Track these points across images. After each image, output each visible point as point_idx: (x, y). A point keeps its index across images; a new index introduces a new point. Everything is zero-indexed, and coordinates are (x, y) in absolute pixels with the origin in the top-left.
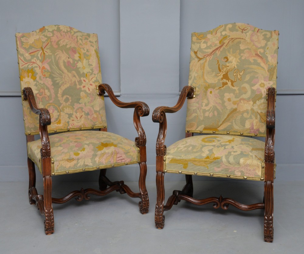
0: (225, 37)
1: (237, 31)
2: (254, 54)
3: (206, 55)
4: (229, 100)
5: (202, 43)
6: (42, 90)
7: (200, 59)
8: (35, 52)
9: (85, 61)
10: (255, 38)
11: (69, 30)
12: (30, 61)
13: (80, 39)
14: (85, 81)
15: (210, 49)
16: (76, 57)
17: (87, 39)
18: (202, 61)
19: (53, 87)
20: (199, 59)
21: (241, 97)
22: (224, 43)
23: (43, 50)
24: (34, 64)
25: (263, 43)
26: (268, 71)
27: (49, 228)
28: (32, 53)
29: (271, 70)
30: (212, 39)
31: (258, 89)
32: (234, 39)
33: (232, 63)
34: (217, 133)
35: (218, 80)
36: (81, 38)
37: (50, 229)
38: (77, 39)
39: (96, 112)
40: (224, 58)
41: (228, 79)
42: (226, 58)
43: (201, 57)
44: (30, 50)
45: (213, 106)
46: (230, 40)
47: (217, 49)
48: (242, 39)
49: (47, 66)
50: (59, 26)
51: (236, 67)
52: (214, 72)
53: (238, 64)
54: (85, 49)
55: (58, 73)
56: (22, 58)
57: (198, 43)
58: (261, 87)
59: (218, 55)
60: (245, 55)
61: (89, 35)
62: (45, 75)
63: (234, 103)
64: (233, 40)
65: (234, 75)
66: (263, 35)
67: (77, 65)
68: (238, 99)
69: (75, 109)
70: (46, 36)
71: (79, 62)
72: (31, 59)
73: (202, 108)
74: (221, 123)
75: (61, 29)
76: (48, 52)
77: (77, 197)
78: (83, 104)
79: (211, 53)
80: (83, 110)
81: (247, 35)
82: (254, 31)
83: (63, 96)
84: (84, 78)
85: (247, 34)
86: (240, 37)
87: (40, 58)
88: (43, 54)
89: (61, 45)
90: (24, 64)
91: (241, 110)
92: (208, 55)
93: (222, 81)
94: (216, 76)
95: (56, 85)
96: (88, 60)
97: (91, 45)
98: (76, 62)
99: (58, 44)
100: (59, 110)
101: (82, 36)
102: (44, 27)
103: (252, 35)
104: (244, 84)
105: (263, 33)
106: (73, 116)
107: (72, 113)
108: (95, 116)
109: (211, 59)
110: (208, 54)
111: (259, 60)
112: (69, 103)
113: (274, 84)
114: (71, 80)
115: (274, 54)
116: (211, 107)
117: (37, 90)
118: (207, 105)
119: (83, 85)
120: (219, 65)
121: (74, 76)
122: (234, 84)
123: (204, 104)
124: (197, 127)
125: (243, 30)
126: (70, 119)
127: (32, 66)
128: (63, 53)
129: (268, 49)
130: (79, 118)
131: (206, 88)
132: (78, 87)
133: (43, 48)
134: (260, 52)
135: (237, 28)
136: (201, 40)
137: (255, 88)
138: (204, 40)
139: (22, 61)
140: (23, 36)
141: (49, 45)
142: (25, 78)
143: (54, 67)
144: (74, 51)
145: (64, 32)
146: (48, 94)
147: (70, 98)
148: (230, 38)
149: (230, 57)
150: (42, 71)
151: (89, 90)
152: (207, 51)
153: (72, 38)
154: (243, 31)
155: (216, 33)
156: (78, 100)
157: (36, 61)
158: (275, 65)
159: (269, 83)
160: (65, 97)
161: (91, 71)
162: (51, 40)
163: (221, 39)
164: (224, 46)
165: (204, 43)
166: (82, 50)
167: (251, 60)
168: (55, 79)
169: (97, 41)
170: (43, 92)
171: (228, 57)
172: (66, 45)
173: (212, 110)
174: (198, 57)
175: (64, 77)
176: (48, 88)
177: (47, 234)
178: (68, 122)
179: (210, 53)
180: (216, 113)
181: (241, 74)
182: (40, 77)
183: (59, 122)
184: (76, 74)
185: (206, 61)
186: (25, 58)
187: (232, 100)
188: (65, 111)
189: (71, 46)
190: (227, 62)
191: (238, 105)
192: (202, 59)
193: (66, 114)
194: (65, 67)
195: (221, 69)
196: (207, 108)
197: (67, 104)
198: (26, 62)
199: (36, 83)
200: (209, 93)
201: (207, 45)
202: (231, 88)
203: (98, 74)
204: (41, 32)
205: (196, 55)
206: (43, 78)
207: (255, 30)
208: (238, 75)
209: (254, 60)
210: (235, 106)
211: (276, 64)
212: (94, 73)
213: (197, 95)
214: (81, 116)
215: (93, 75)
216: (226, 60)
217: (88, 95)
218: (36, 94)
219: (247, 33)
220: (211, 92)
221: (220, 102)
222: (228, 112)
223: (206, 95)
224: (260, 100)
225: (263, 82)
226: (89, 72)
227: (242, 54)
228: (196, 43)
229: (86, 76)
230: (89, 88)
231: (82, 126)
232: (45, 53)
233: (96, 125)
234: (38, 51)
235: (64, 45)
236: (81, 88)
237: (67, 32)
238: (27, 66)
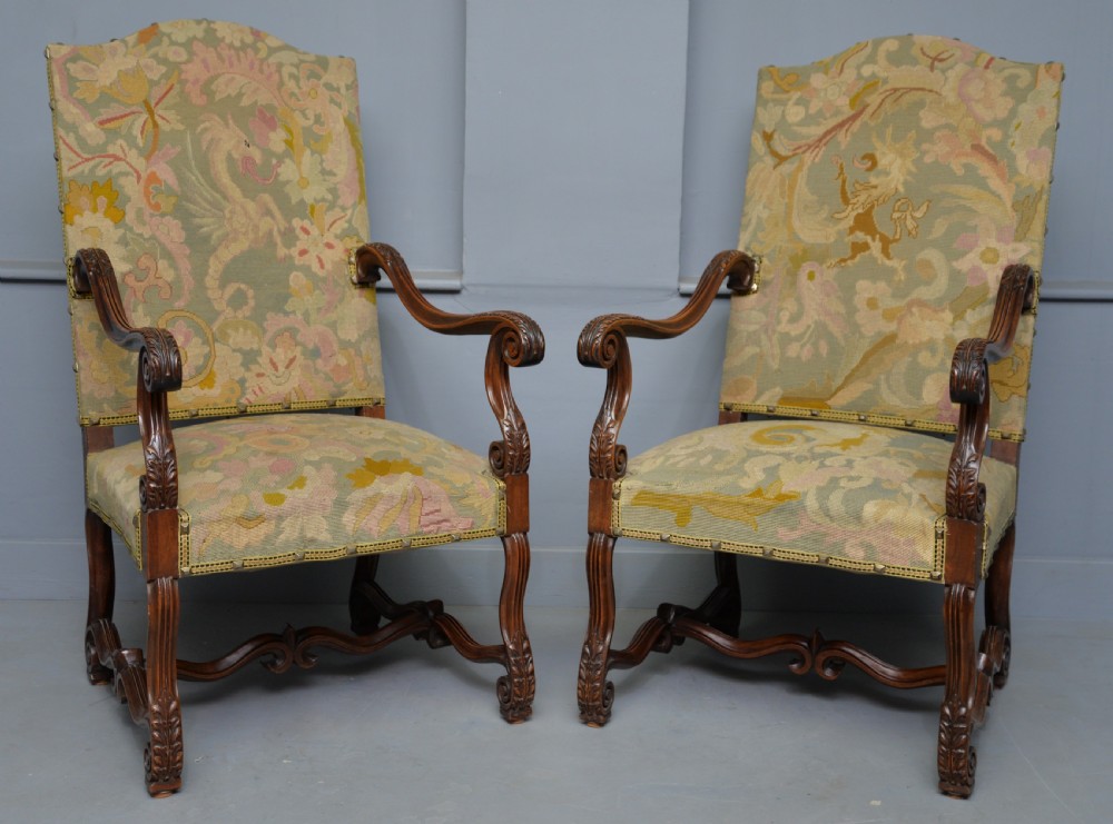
0: (872, 84)
1: (915, 62)
2: (968, 148)
3: (800, 147)
4: (872, 303)
5: (791, 103)
6: (144, 262)
7: (781, 159)
8: (122, 117)
9: (307, 157)
10: (974, 89)
11: (249, 39)
12: (100, 152)
14: (306, 231)
15: (819, 124)
16: (277, 140)
17: (319, 77)
18: (786, 168)
19: (188, 252)
20: (777, 160)
21: (914, 295)
22: (868, 105)
23: (151, 113)
24: (116, 163)
25: (1002, 106)
26: (1013, 206)
27: (164, 773)
28: (109, 120)
29: (1024, 204)
30: (826, 90)
31: (975, 269)
32: (902, 91)
33: (892, 176)
34: (823, 415)
35: (839, 233)
36: (294, 70)
37: (165, 775)
38: (281, 77)
39: (345, 345)
40: (864, 157)
41: (871, 231)
42: (871, 159)
43: (783, 152)
44: (102, 110)
45: (816, 322)
46: (887, 97)
47: (841, 125)
48: (931, 91)
49: (166, 174)
50: (212, 25)
51: (901, 189)
52: (826, 207)
53: (909, 178)
54: (312, 118)
55: (206, 200)
56: (71, 139)
57: (777, 102)
58: (986, 262)
59: (843, 147)
60: (937, 150)
61: (323, 63)
62: (157, 207)
63: (889, 315)
64: (898, 94)
65: (892, 219)
66: (1006, 80)
67: (279, 170)
68: (903, 303)
69: (269, 335)
70: (164, 61)
71: (287, 161)
72: (106, 144)
73: (780, 328)
74: (839, 381)
75: (219, 34)
76: (170, 120)
77: (269, 658)
78: (299, 316)
79: (820, 140)
80: (299, 337)
81: (946, 79)
82: (973, 64)
83: (222, 286)
84: (302, 219)
85: (950, 73)
86: (921, 86)
87: (140, 142)
88: (150, 126)
89: (218, 97)
90: (80, 160)
91: (911, 342)
92: (810, 147)
93: (851, 238)
94: (832, 219)
95: (199, 244)
96: (320, 155)
97: (332, 98)
98: (274, 161)
99: (207, 90)
100: (210, 338)
101: (297, 66)
102: (155, 25)
103: (964, 80)
104: (926, 251)
105: (1007, 73)
106: (260, 360)
107: (255, 346)
108: (343, 362)
109: (817, 160)
110: (810, 141)
111: (984, 168)
112: (246, 311)
113: (1031, 253)
114: (256, 227)
115: (1040, 147)
116: (809, 327)
117: (124, 259)
118: (794, 319)
119: (300, 246)
120: (844, 182)
121: (268, 213)
122: (892, 248)
123: (785, 316)
124: (760, 394)
125: (935, 59)
126: (248, 369)
127: (111, 171)
128: (227, 125)
129: (1017, 128)
130: (281, 369)
131: (797, 261)
132: (282, 252)
133: (153, 105)
134: (989, 138)
135: (915, 51)
136: (788, 92)
137: (964, 265)
138: (799, 94)
139: (71, 148)
140: (74, 58)
141: (173, 93)
142: (82, 215)
143: (193, 178)
144: (268, 118)
145: (231, 46)
146: (169, 275)
147: (251, 293)
148: (888, 87)
149: (884, 153)
150: (146, 188)
151: (322, 266)
152: (804, 130)
154: (936, 63)
155: (841, 71)
156: (279, 302)
157: (123, 151)
158: (1042, 188)
159: (1015, 251)
160: (231, 289)
161: (329, 197)
162: (183, 77)
163: (856, 90)
164: (865, 117)
165: (797, 103)
166: (297, 116)
167: (957, 166)
168: (197, 221)
169: (353, 87)
170: (148, 269)
171: (878, 155)
172: (240, 95)
173: (811, 336)
174: (774, 154)
175: (228, 215)
176: (168, 255)
177: (154, 794)
178: (242, 382)
179: (816, 138)
180: (824, 349)
181: (918, 215)
182: (140, 213)
183: (209, 381)
184: (273, 207)
185: (799, 168)
186: (81, 140)
187: (880, 305)
188: (231, 341)
189: (256, 102)
190: (872, 173)
191: (900, 323)
192: (789, 160)
193: (234, 351)
194: (234, 177)
195: (849, 195)
196: (794, 330)
197: (240, 314)
198: (86, 156)
199: (125, 234)
200: (803, 277)
201: (807, 112)
202: (880, 262)
203: (354, 206)
204: (143, 46)
205: (769, 146)
206: (152, 216)
207: (976, 60)
208: (909, 217)
209: (966, 166)
210: (892, 327)
211: (1046, 185)
212: (340, 202)
213: (764, 284)
214: (292, 361)
215: (337, 212)
216: (870, 163)
217: (316, 282)
218: (124, 275)
219: (950, 71)
220: (811, 276)
221: (842, 309)
222: (865, 346)
223: (794, 283)
224: (977, 309)
225: (993, 244)
226: (323, 200)
227: (925, 146)
228: (771, 104)
229: (312, 213)
230: (322, 257)
231: (294, 399)
232: (160, 121)
233: (345, 393)
234: (134, 113)
235: (229, 96)
236: (291, 257)
237: (244, 47)
238: (92, 171)
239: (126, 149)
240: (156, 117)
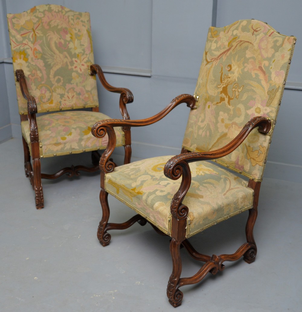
6: (34, 72)
8: (25, 34)
9: (76, 41)
11: (60, 9)
12: (21, 43)
13: (72, 19)
14: (76, 61)
16: (68, 37)
17: (79, 19)
19: (45, 68)
23: (34, 32)
24: (25, 46)
27: (39, 204)
28: (23, 34)
36: (72, 17)
38: (69, 20)
39: (87, 92)
44: (22, 32)
49: (38, 48)
50: (50, 6)
54: (77, 29)
55: (49, 54)
56: (14, 40)
61: (80, 14)
62: (36, 57)
67: (69, 45)
69: (67, 90)
70: (37, 17)
71: (71, 43)
72: (23, 41)
75: (52, 9)
76: (39, 33)
77: (67, 173)
78: (75, 84)
80: (75, 90)
83: (54, 77)
84: (75, 58)
87: (32, 40)
88: (34, 35)
89: (52, 26)
90: (16, 45)
95: (48, 66)
96: (80, 40)
97: (83, 24)
98: (67, 43)
99: (49, 24)
100: (52, 91)
101: (73, 16)
102: (35, 7)
106: (65, 96)
107: (63, 93)
108: (87, 96)
112: (61, 84)
114: (63, 61)
117: (29, 71)
119: (75, 65)
121: (66, 57)
126: (62, 99)
127: (24, 48)
128: (54, 34)
130: (70, 98)
132: (70, 67)
133: (35, 29)
139: (14, 43)
140: (14, 18)
141: (40, 26)
142: (17, 60)
143: (46, 49)
144: (65, 31)
145: (55, 12)
146: (40, 75)
147: (62, 79)
150: (34, 51)
151: (81, 71)
153: (63, 18)
156: (70, 81)
157: (27, 42)
160: (56, 78)
161: (83, 52)
162: (43, 21)
166: (74, 30)
168: (47, 60)
169: (89, 21)
170: (35, 73)
172: (58, 25)
175: (55, 58)
176: (40, 70)
177: (38, 208)
178: (60, 102)
182: (32, 59)
183: (51, 102)
184: (67, 55)
186: (16, 40)
188: (57, 92)
189: (62, 27)
193: (58, 94)
194: (57, 48)
197: (59, 85)
198: (18, 44)
199: (28, 65)
203: (89, 54)
204: (32, 13)
206: (35, 59)
212: (86, 53)
214: (73, 96)
215: (85, 56)
217: (79, 75)
218: (29, 75)
226: (81, 53)
229: (78, 56)
230: (81, 68)
231: (74, 106)
232: (36, 34)
233: (87, 104)
234: (29, 32)
235: (55, 26)
236: (72, 69)
237: (59, 11)
238: (19, 48)
239: (28, 42)
240: (36, 33)
